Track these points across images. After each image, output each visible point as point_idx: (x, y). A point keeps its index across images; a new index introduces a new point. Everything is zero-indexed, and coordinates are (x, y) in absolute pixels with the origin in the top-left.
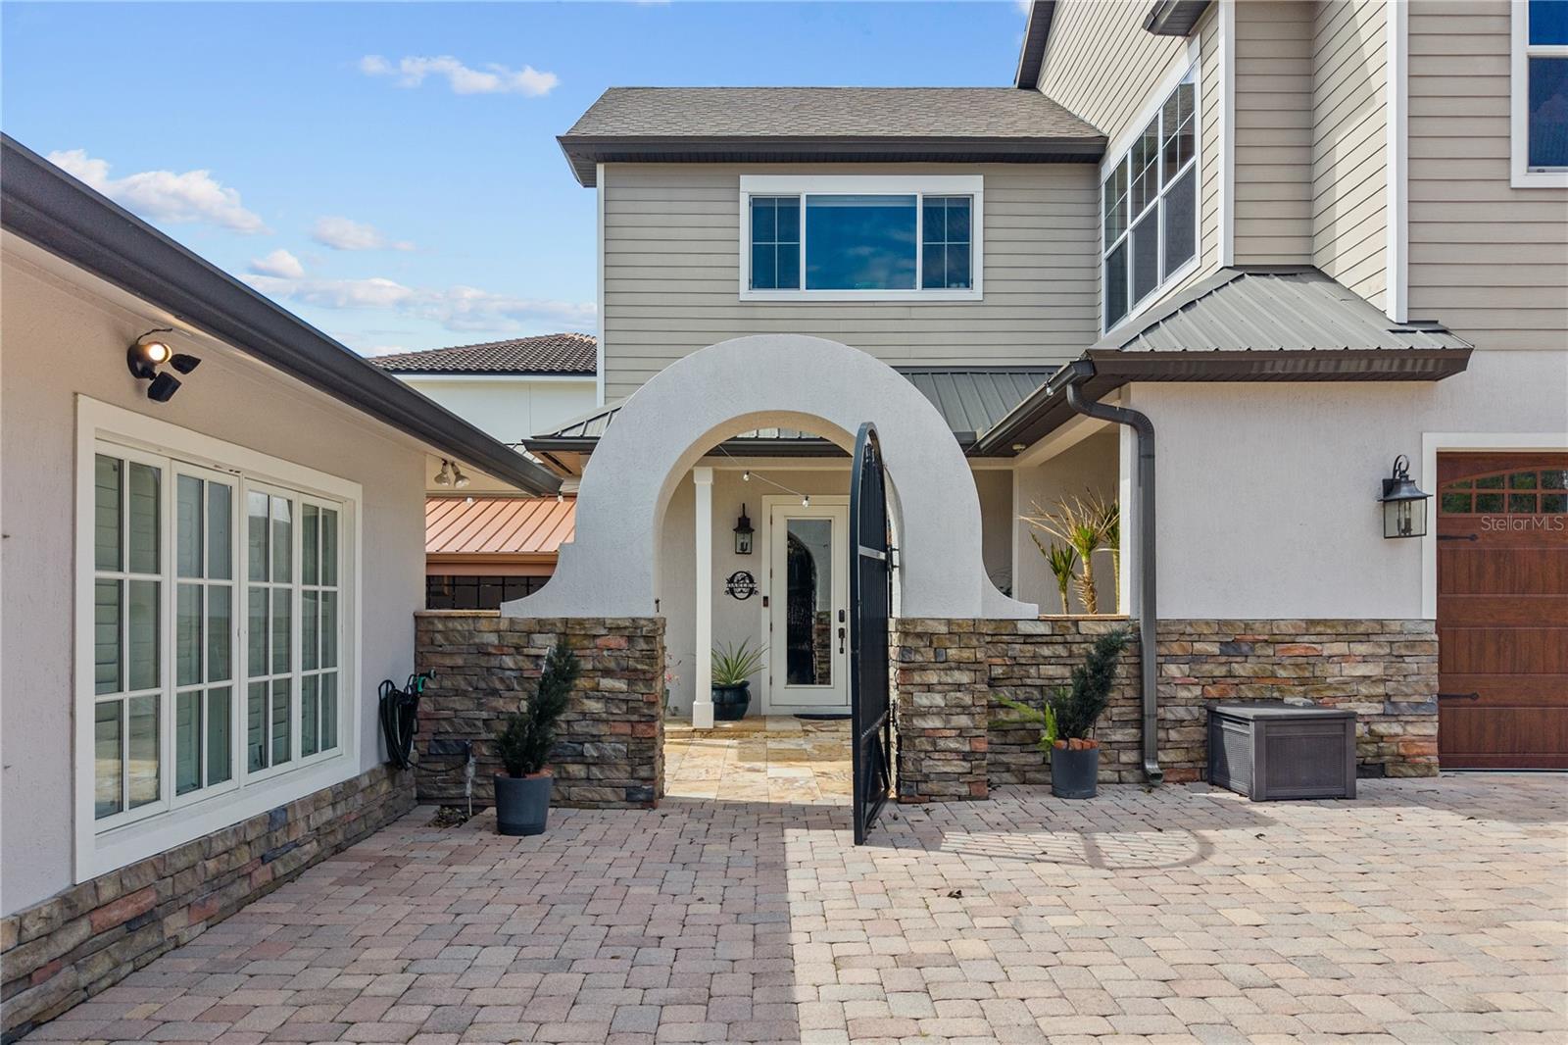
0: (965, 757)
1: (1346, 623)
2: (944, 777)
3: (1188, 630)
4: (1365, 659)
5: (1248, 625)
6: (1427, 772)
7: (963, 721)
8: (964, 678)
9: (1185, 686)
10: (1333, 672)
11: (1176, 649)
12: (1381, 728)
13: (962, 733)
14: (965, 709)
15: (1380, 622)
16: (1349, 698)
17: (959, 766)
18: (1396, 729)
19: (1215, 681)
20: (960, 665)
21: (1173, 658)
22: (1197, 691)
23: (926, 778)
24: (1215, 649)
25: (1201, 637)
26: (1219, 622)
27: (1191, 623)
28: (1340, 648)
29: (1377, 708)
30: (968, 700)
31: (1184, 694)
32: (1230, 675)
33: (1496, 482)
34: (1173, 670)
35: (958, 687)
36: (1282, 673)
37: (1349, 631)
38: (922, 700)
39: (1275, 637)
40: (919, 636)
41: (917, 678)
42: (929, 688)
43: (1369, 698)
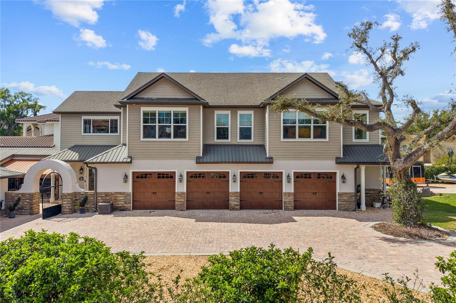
0: (69, 209)
1: (120, 192)
2: (66, 211)
3: (101, 193)
4: (122, 197)
5: (108, 193)
6: (130, 210)
7: (69, 205)
8: (69, 200)
9: (101, 200)
10: (118, 198)
11: (99, 196)
12: (124, 205)
13: (69, 206)
14: (69, 204)
15: (124, 192)
16: (120, 202)
17: (68, 210)
18: (126, 205)
19: (104, 199)
20: (69, 198)
21: (99, 197)
22: (102, 201)
23: (64, 212)
24: (104, 196)
25: (102, 194)
26: (105, 192)
27: (101, 192)
28: (119, 195)
29: (123, 203)
30: (69, 202)
31: (100, 201)
32: (106, 199)
33: (143, 175)
34: (99, 198)
35: (68, 201)
36: (112, 199)
37: (120, 193)
38: (64, 202)
39: (111, 194)
40: (64, 195)
41: (64, 200)
42: (65, 201)
43: (123, 202)
